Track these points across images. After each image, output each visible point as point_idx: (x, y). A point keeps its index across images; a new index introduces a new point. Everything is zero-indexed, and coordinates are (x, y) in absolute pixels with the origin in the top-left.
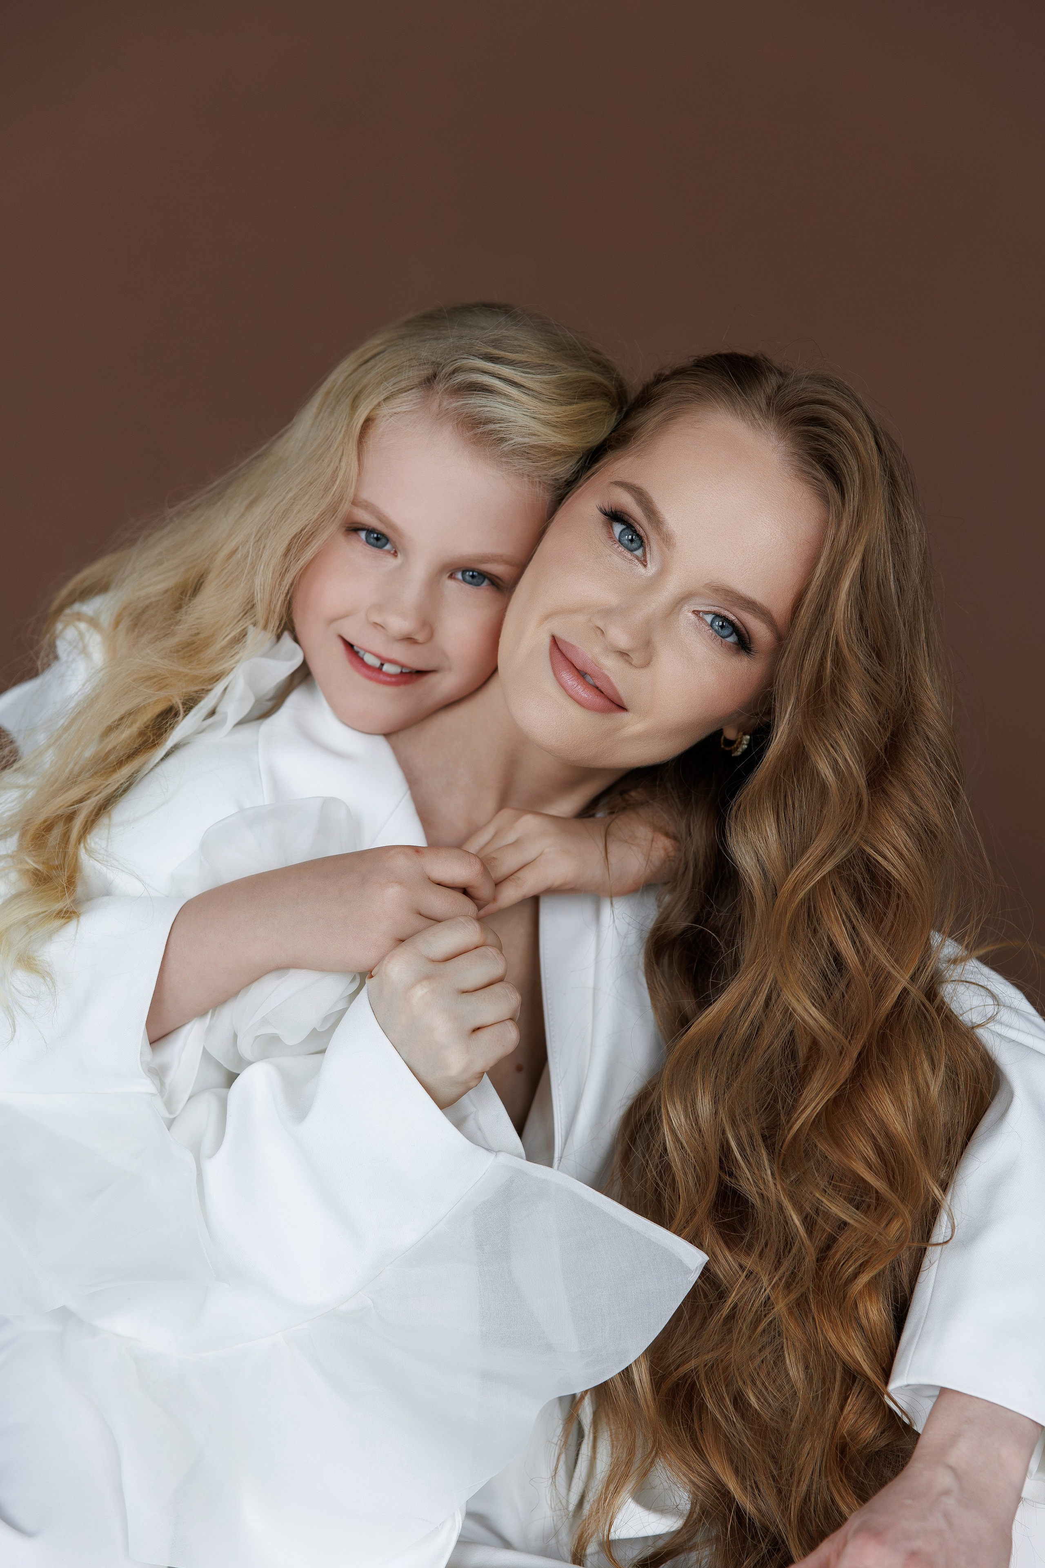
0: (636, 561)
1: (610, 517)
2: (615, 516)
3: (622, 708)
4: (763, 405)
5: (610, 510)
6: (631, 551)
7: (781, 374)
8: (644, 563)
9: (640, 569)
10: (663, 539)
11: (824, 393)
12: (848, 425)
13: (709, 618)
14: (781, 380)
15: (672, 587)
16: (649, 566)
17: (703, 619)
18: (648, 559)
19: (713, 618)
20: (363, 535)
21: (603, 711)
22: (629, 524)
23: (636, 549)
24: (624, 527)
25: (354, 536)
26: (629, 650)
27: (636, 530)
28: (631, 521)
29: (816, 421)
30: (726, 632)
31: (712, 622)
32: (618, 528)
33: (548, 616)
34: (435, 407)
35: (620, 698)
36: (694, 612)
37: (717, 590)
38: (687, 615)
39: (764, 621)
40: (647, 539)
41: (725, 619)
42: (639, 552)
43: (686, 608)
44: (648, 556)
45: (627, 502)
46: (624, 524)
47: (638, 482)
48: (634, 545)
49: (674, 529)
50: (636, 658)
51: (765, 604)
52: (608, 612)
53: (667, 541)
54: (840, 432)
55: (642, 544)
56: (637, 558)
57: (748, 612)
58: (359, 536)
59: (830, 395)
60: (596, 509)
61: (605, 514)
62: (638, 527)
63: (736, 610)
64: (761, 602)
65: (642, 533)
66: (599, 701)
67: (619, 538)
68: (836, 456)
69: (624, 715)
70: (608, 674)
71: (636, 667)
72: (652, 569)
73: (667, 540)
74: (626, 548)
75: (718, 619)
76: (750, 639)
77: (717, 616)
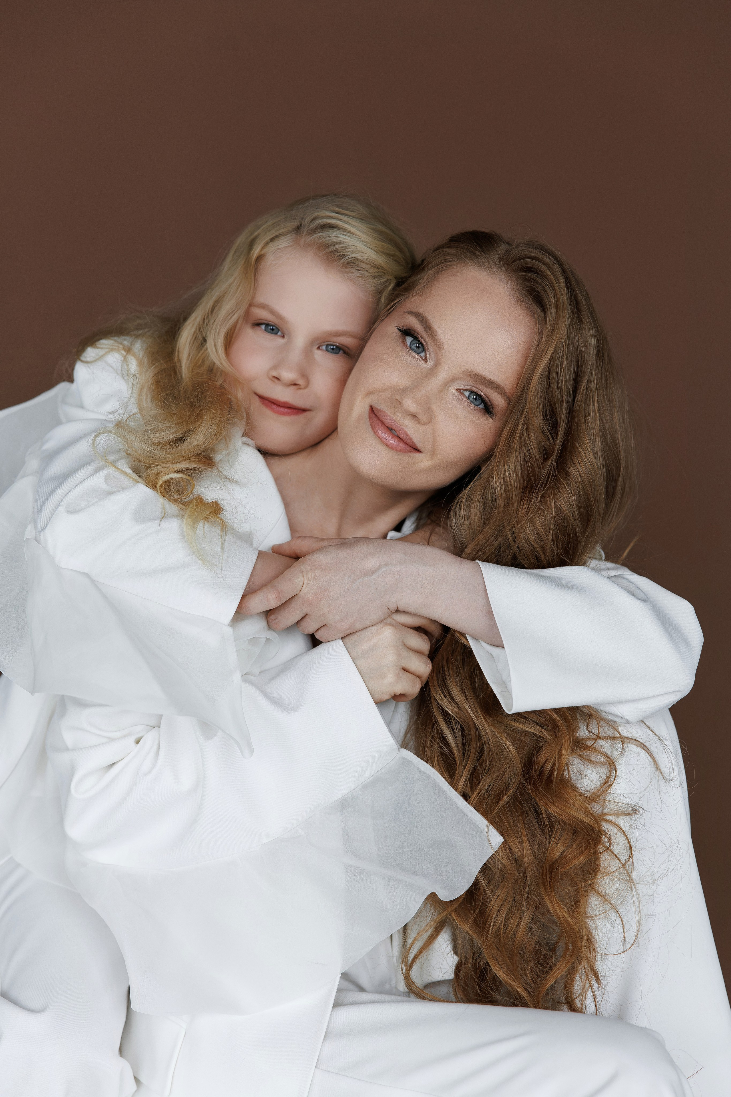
0: (421, 359)
1: (403, 332)
2: (406, 332)
3: (416, 451)
4: (497, 260)
5: (403, 329)
6: (418, 353)
7: (508, 243)
8: (426, 360)
9: (424, 364)
10: (436, 344)
11: (535, 253)
12: (548, 272)
13: (467, 394)
14: (507, 247)
15: (443, 374)
16: (428, 361)
17: (463, 394)
18: (428, 358)
19: (470, 394)
20: (263, 327)
21: (404, 452)
22: (415, 336)
23: (420, 353)
24: (413, 339)
25: (257, 328)
26: (417, 414)
27: (419, 340)
28: (416, 334)
29: (529, 269)
30: (478, 402)
31: (469, 396)
32: (409, 340)
33: (368, 394)
34: (302, 243)
35: (415, 445)
36: (457, 390)
37: (470, 375)
38: (452, 391)
39: (500, 394)
40: (427, 345)
41: (476, 394)
42: (422, 354)
43: (451, 387)
44: (428, 356)
45: (414, 323)
46: (412, 337)
47: (420, 311)
48: (420, 350)
49: (442, 338)
50: (422, 419)
51: (500, 383)
52: (404, 391)
53: (438, 345)
54: (543, 276)
55: (424, 350)
56: (422, 358)
57: (489, 388)
58: (261, 328)
59: (539, 254)
60: (395, 328)
61: (400, 331)
62: (421, 338)
63: (482, 387)
64: (497, 381)
65: (423, 342)
66: (402, 445)
67: (410, 346)
68: (542, 292)
69: (419, 455)
70: (406, 429)
71: (423, 424)
72: (430, 364)
74: (415, 352)
75: (472, 394)
76: (492, 406)
77: (472, 392)
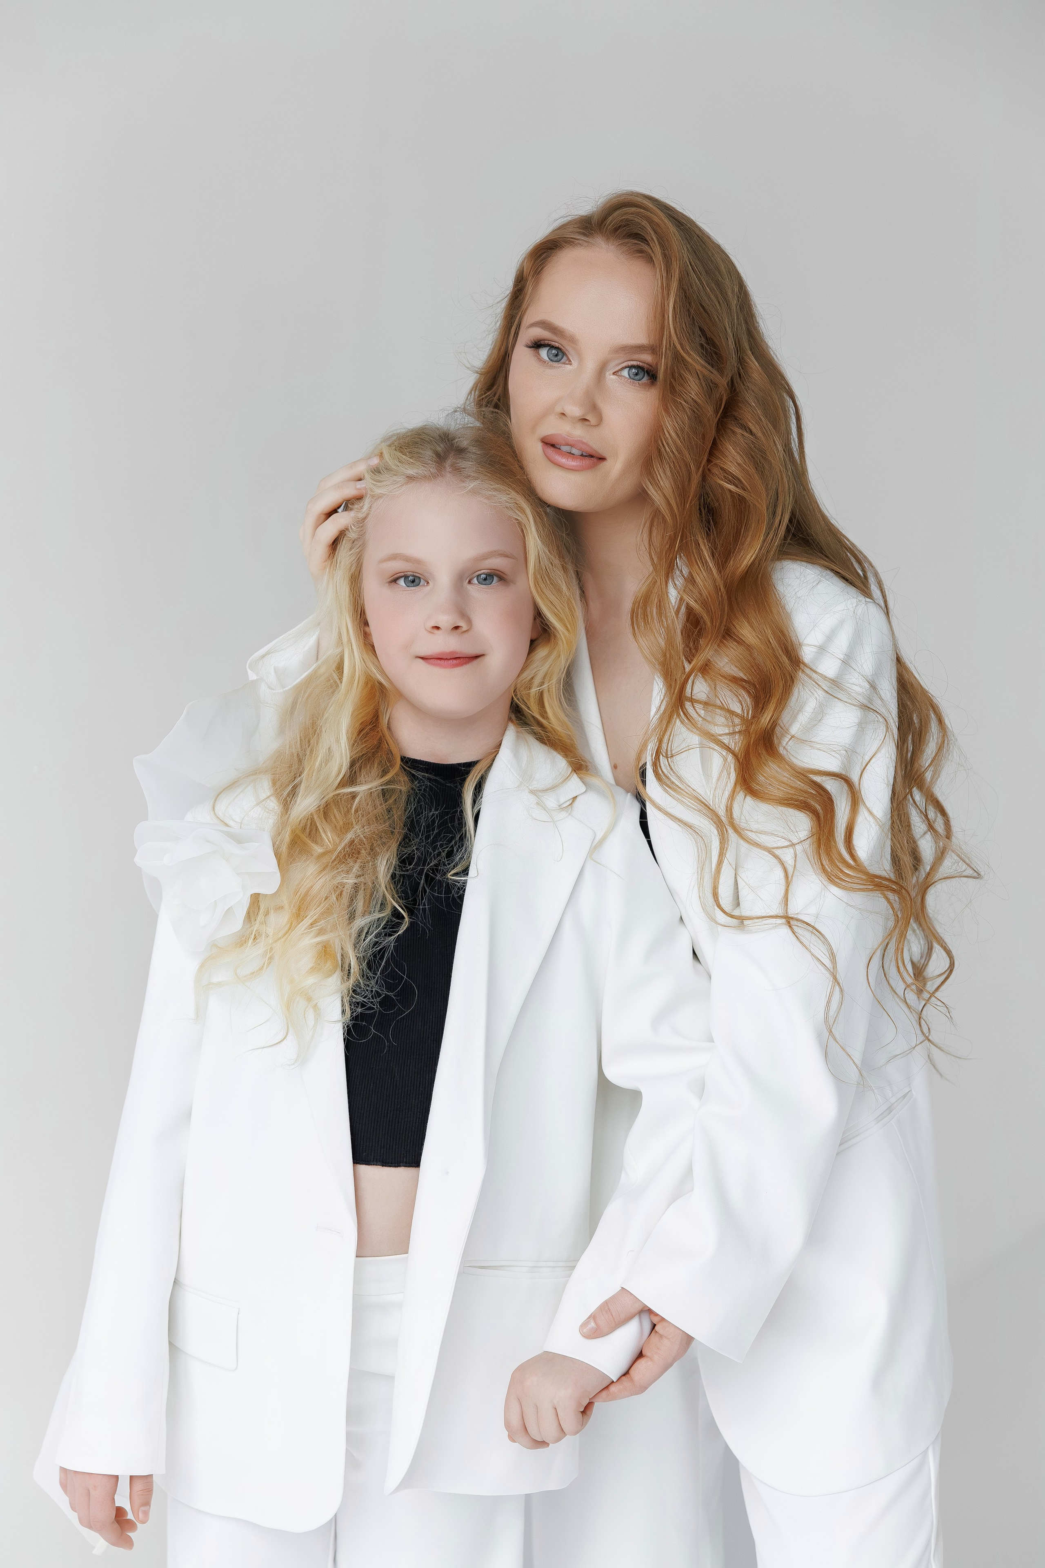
0: (566, 365)
1: (537, 348)
2: (537, 345)
3: (602, 459)
5: (534, 344)
6: (559, 360)
8: (570, 363)
9: (570, 368)
10: (570, 341)
13: (625, 373)
15: (590, 365)
16: (573, 362)
17: (623, 375)
18: (570, 359)
19: (628, 371)
21: (592, 467)
22: (547, 345)
23: (561, 358)
24: (548, 348)
26: (583, 415)
27: (553, 347)
28: (547, 342)
30: (640, 374)
31: (629, 373)
32: (544, 353)
33: (533, 430)
35: (597, 453)
36: (614, 374)
37: (618, 351)
38: (610, 378)
39: (653, 354)
40: (564, 347)
41: (635, 367)
42: (564, 359)
43: (607, 374)
44: (570, 357)
45: (540, 333)
46: (545, 347)
47: (538, 318)
48: (559, 356)
49: (572, 331)
50: (593, 420)
51: (649, 343)
55: (564, 354)
56: (565, 363)
57: (642, 354)
60: (527, 349)
61: (530, 347)
62: (553, 343)
63: (636, 356)
64: (646, 343)
65: (557, 345)
66: (587, 463)
67: (549, 359)
69: (605, 463)
71: (595, 426)
72: (575, 364)
73: (572, 340)
74: (555, 361)
75: (631, 370)
76: (654, 370)
77: (629, 368)
